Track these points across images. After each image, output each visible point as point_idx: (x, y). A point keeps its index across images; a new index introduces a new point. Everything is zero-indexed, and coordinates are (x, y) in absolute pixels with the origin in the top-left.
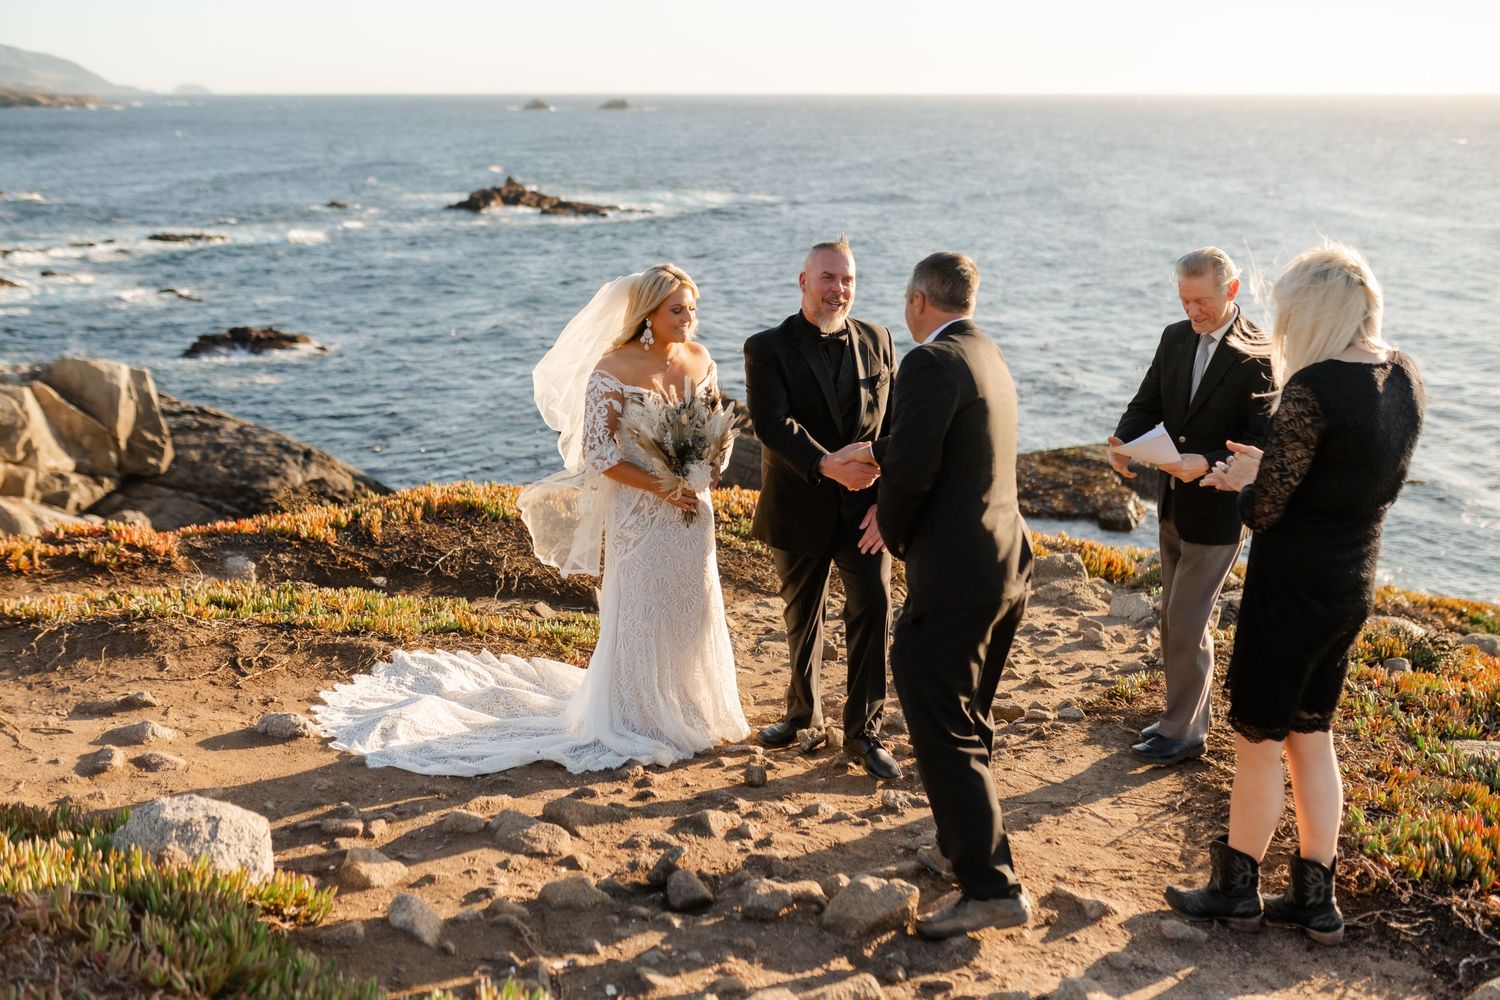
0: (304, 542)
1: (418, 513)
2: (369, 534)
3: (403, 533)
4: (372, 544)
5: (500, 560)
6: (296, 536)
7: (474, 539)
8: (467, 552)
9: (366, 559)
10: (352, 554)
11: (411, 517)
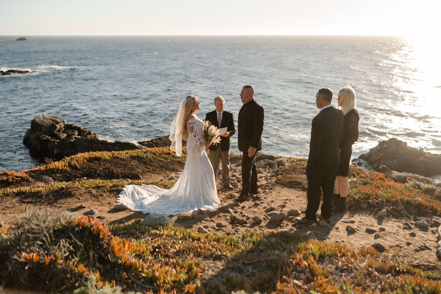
0: (61, 171)
1: (85, 161)
2: (77, 167)
3: (85, 166)
4: (78, 169)
5: (112, 170)
6: (59, 169)
7: (103, 166)
8: (104, 169)
9: (79, 173)
10: (75, 173)
11: (84, 162)
